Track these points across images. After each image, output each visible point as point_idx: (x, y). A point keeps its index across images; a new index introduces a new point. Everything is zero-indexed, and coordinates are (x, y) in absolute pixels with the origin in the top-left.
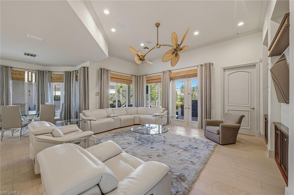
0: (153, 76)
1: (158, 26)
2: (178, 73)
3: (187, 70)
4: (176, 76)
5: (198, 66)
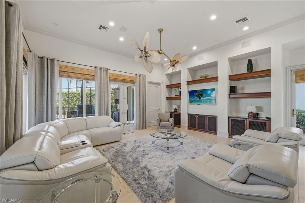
0: (76, 68)
1: (161, 32)
2: (117, 75)
3: (127, 75)
4: (116, 77)
5: (137, 74)
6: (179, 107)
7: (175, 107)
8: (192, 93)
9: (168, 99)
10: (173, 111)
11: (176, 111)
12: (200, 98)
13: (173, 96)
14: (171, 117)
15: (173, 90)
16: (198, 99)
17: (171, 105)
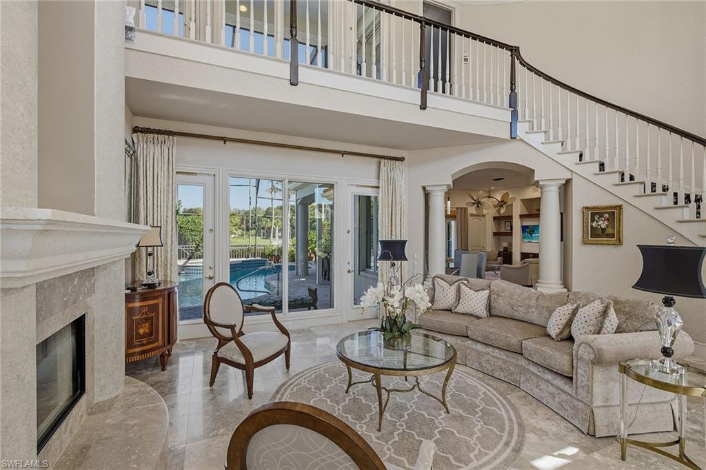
6: (511, 245)
7: (505, 244)
8: (524, 228)
9: (495, 234)
10: (502, 250)
11: (506, 249)
12: (531, 234)
13: (503, 230)
14: (499, 256)
15: (503, 222)
16: (529, 235)
17: (498, 243)
